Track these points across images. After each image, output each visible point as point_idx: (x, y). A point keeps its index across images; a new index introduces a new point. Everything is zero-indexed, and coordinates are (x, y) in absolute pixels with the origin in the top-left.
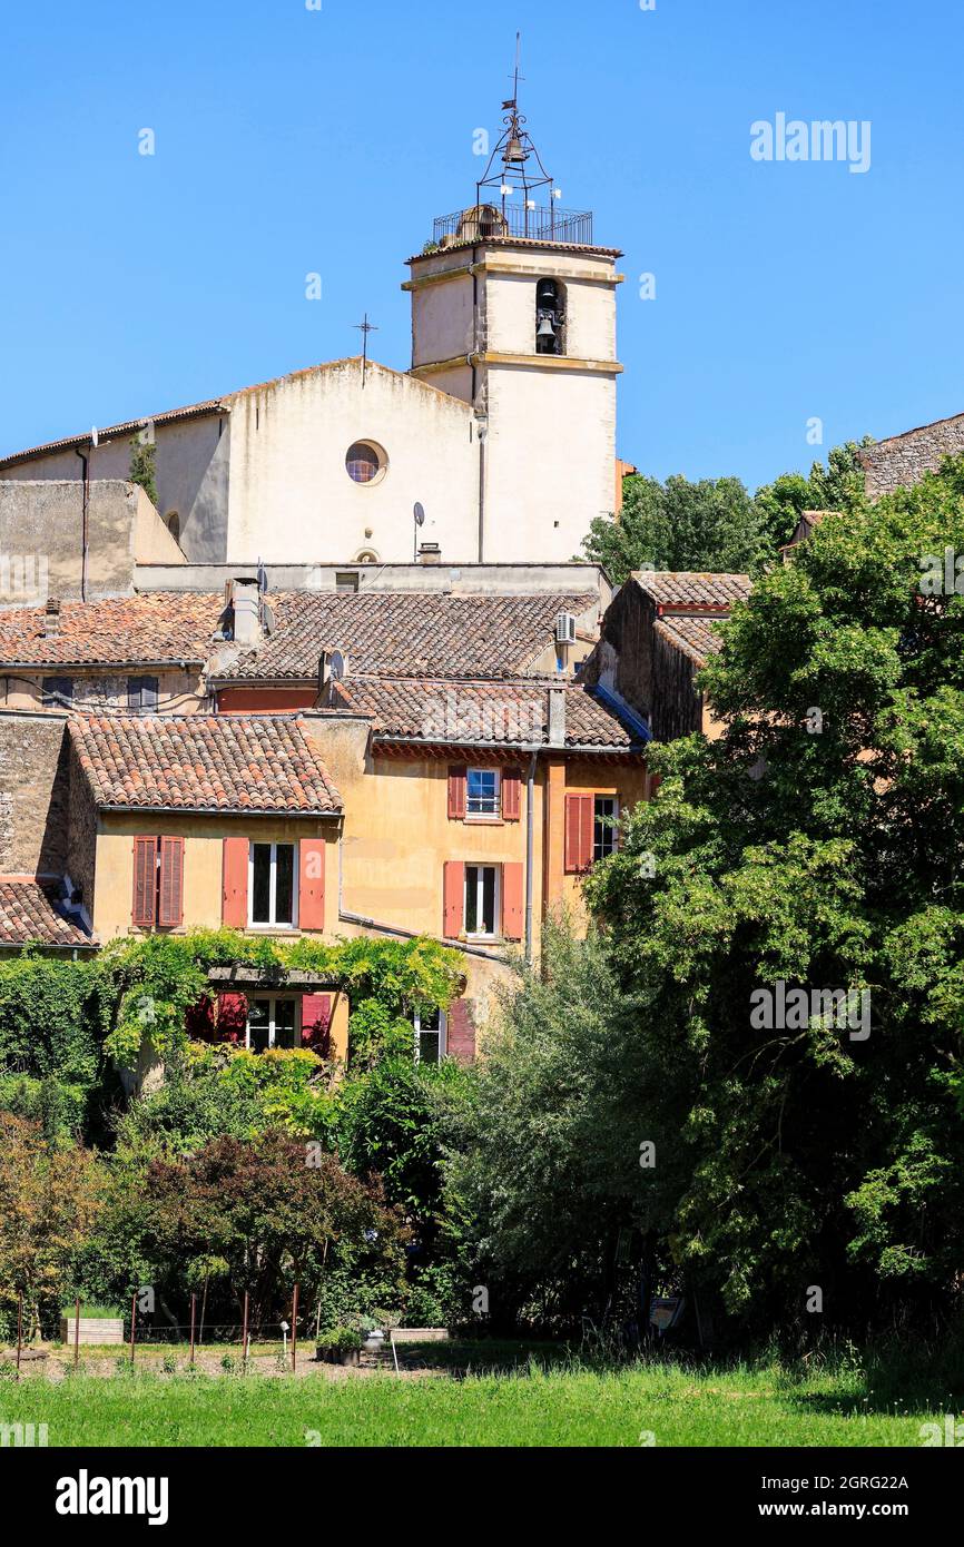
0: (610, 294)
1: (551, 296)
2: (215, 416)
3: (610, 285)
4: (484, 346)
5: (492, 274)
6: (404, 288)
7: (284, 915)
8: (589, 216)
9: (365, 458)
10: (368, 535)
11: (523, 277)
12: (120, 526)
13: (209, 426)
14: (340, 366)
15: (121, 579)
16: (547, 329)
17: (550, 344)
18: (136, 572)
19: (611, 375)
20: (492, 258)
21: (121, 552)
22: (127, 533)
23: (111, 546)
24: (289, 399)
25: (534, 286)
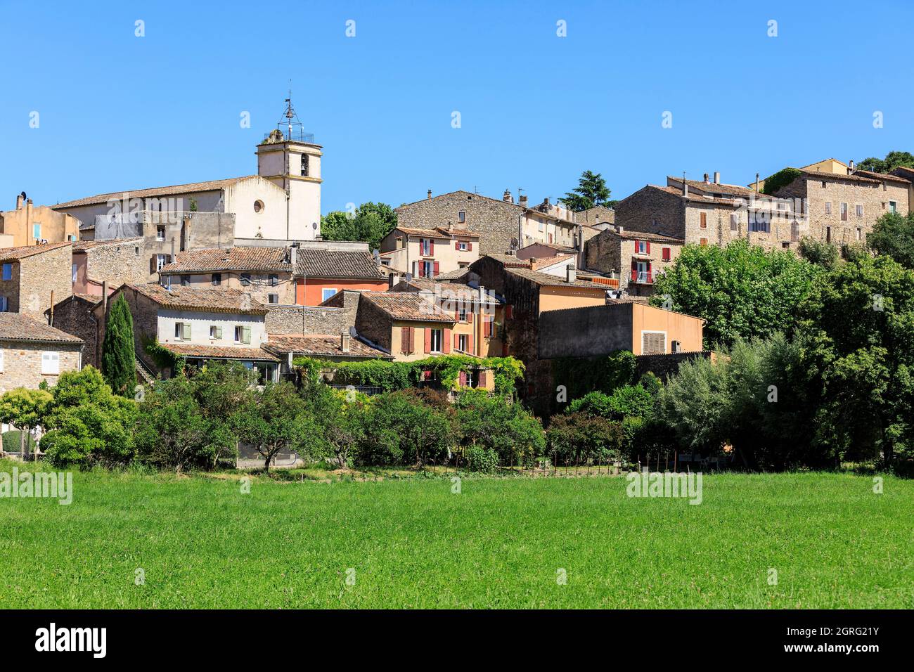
0: (319, 159)
1: (305, 159)
2: (220, 191)
3: (319, 156)
4: (288, 173)
5: (291, 152)
6: (255, 153)
7: (438, 350)
8: (312, 135)
9: (258, 205)
10: (260, 228)
11: (298, 153)
12: (230, 227)
13: (217, 194)
14: (252, 178)
15: (231, 242)
16: (304, 169)
17: (304, 173)
18: (235, 241)
19: (319, 183)
20: (291, 147)
21: (230, 234)
22: (232, 229)
23: (227, 232)
24: (240, 187)
25: (301, 156)
